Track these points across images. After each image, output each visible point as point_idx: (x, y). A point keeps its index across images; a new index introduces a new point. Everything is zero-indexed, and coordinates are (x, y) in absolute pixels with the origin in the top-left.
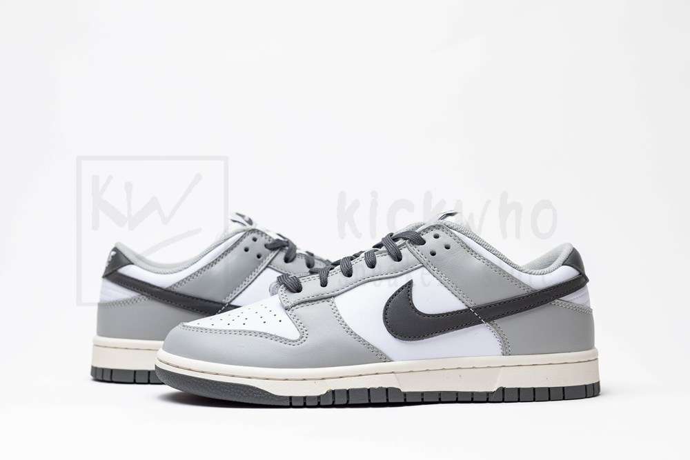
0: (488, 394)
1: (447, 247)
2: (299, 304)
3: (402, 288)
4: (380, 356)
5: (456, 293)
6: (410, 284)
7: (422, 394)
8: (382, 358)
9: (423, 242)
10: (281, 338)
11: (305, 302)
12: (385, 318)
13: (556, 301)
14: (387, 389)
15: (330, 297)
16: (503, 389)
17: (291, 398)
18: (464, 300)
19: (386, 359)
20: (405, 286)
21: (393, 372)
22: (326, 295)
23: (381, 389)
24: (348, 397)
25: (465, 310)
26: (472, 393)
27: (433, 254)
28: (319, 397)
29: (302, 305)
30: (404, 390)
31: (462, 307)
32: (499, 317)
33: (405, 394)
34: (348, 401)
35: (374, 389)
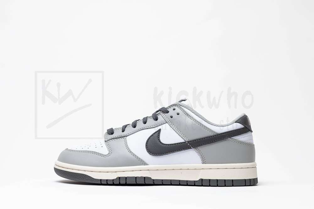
0: (195, 181)
1: (178, 114)
2: (111, 139)
3: (156, 132)
4: (142, 163)
5: (180, 134)
6: (160, 130)
7: (162, 180)
8: (144, 163)
9: (168, 112)
10: (100, 154)
11: (114, 139)
12: (146, 146)
13: (229, 139)
14: (145, 178)
15: (125, 137)
16: (202, 180)
17: (101, 180)
18: (184, 138)
19: (145, 164)
20: (157, 131)
21: (148, 170)
22: (123, 136)
23: (141, 177)
24: (126, 180)
25: (184, 142)
26: (187, 181)
27: (172, 117)
28: (113, 180)
29: (112, 140)
30: (153, 178)
31: (183, 141)
32: (199, 146)
33: (154, 180)
34: (126, 182)
35: (138, 177)
